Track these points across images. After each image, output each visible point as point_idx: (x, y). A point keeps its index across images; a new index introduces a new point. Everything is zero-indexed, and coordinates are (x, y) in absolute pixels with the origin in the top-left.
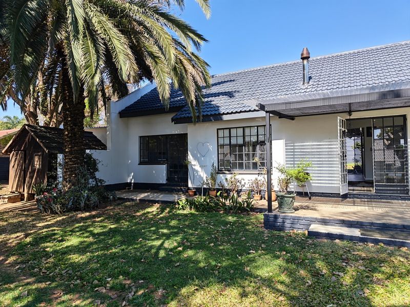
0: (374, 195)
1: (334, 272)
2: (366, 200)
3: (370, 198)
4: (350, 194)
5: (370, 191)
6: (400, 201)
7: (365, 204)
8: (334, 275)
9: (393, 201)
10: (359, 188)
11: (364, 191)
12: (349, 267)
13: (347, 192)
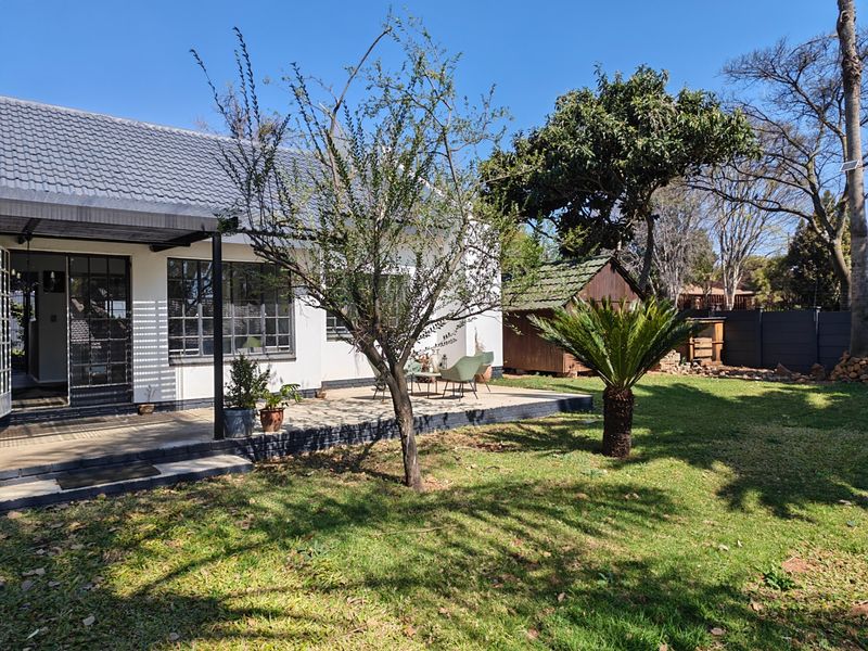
0: (70, 411)
1: (24, 573)
2: (52, 423)
3: (62, 420)
4: (15, 416)
5: (60, 403)
6: (117, 416)
7: (53, 431)
8: (24, 578)
9: (105, 418)
10: (35, 401)
11: (47, 404)
12: (50, 554)
13: (9, 411)
